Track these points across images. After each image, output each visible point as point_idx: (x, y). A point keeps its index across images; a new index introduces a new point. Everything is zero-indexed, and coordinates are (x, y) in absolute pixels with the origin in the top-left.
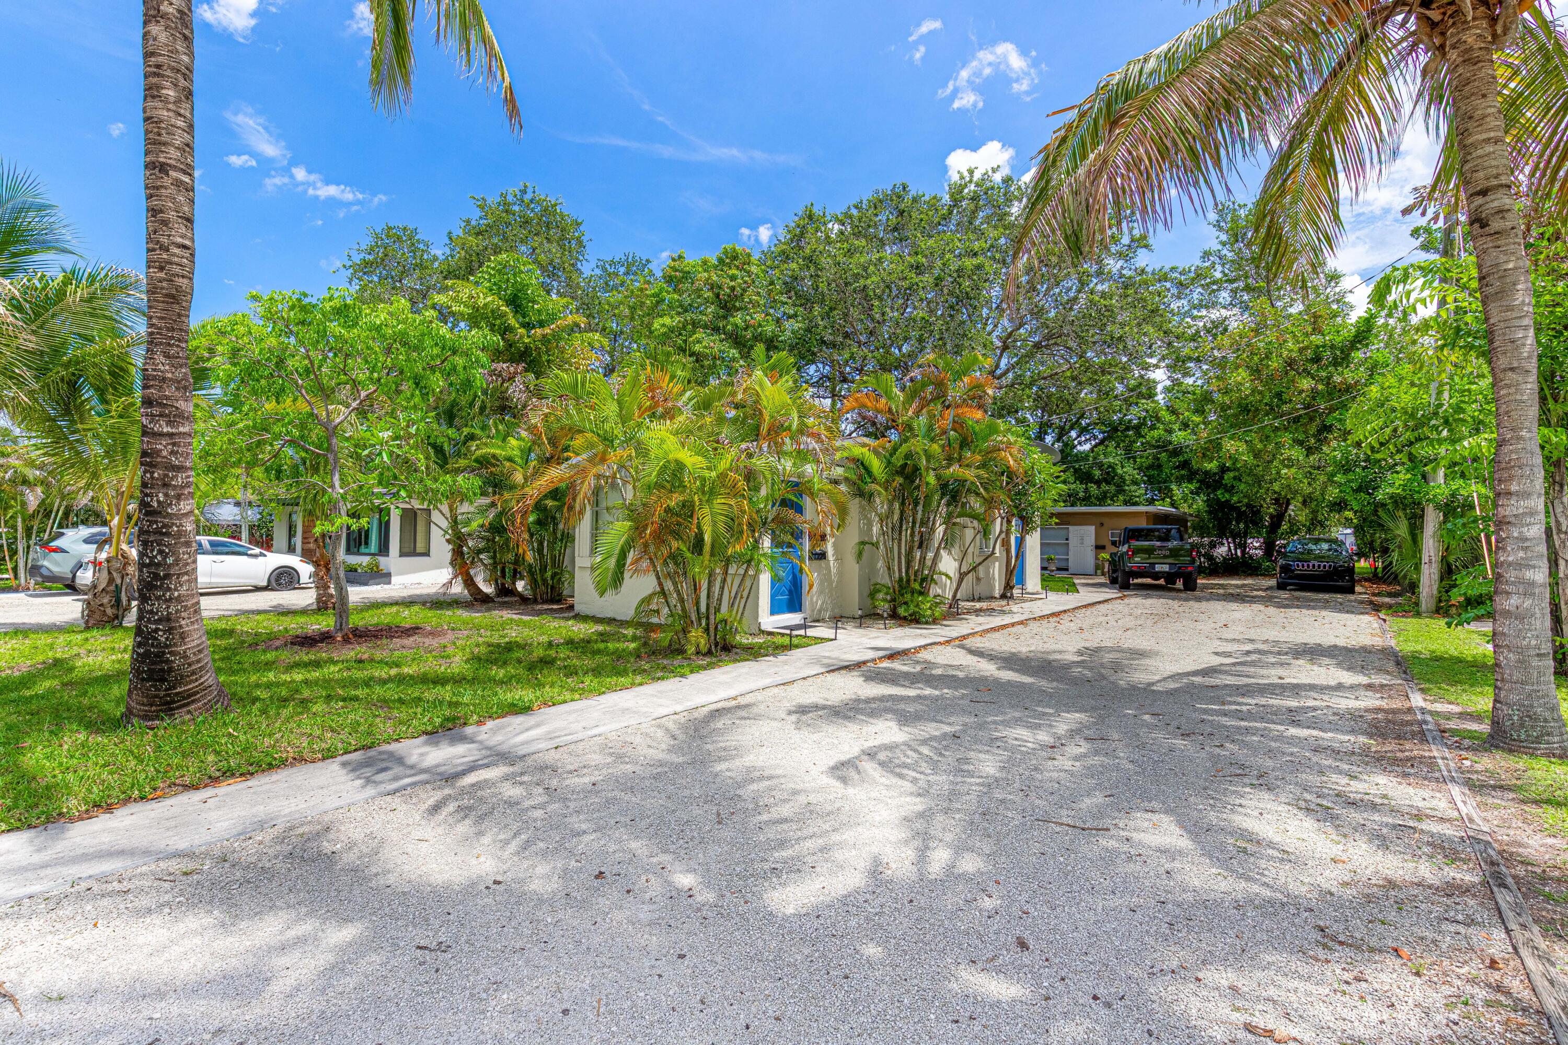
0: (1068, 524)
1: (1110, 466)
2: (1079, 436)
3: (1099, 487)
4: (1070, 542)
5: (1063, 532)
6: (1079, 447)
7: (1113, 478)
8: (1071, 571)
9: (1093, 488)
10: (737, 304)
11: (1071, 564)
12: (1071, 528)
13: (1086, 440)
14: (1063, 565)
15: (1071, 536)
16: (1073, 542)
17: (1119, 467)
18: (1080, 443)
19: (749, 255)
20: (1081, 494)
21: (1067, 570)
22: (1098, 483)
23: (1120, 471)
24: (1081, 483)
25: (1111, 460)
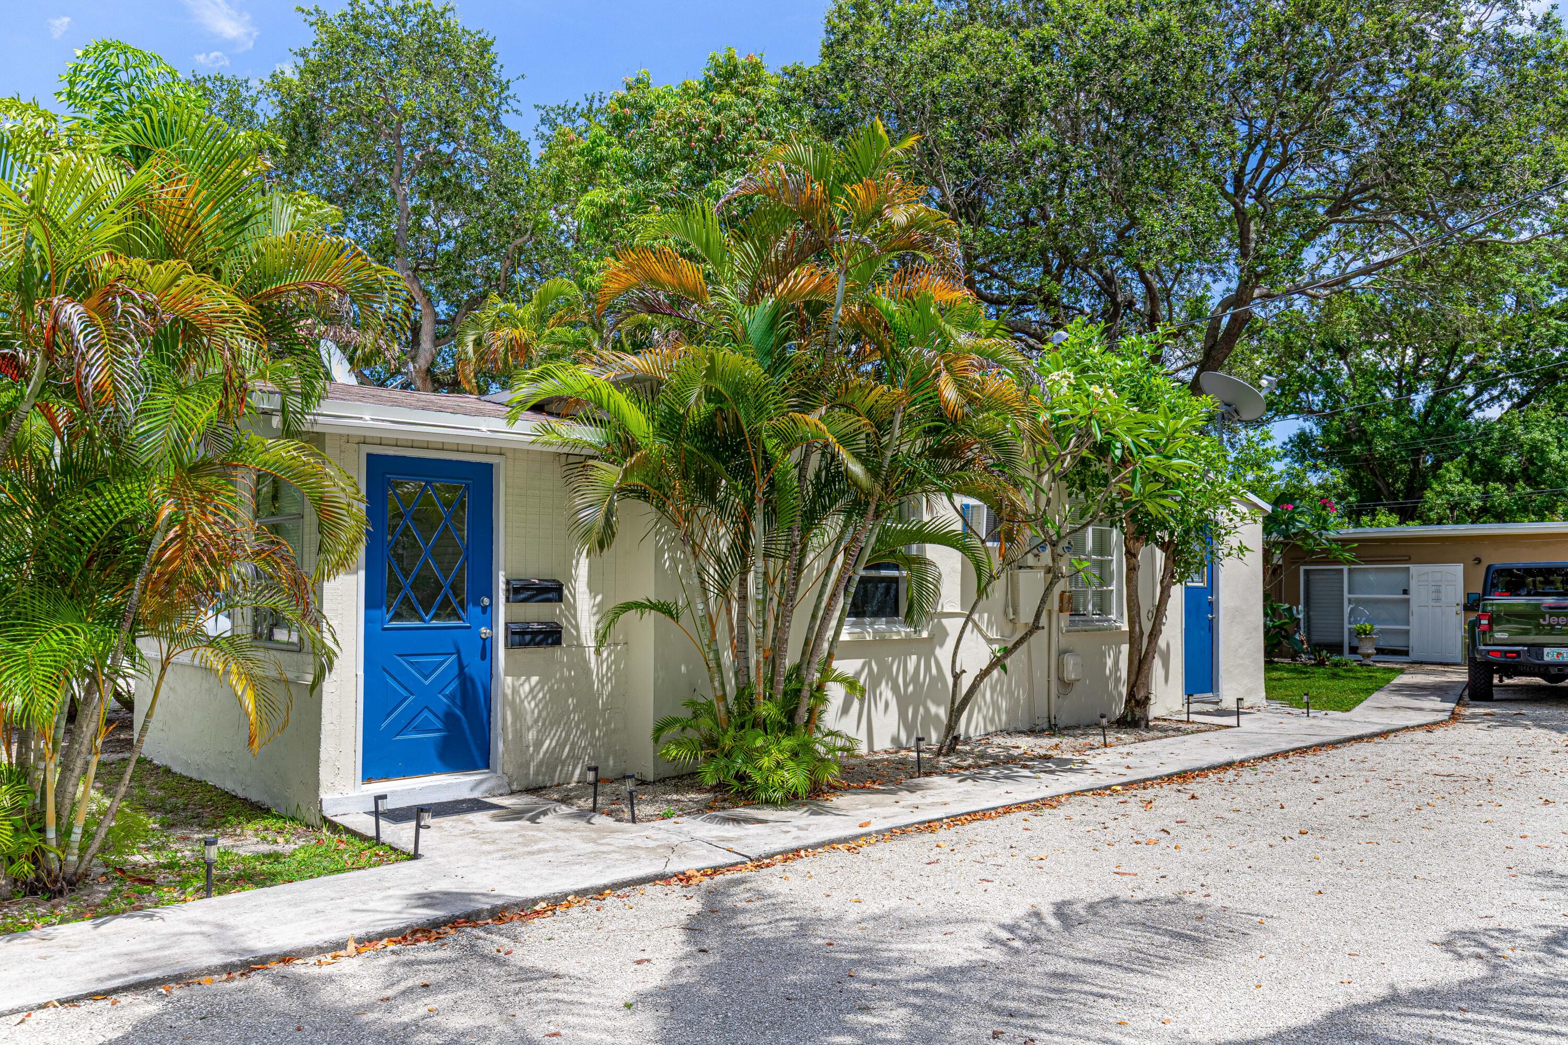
0: (1409, 560)
1: (1534, 448)
2: (1479, 393)
3: (1510, 489)
4: (1413, 596)
5: (1399, 577)
6: (1478, 415)
7: (1542, 470)
8: (1413, 656)
9: (1499, 490)
10: (728, 157)
11: (1414, 642)
12: (1414, 569)
13: (1492, 399)
14: (1395, 642)
15: (1413, 586)
16: (1419, 595)
17: (1554, 447)
18: (1478, 407)
19: (756, 67)
20: (1475, 504)
21: (1406, 653)
22: (1511, 480)
23: (1555, 457)
24: (1475, 482)
25: (1537, 435)
